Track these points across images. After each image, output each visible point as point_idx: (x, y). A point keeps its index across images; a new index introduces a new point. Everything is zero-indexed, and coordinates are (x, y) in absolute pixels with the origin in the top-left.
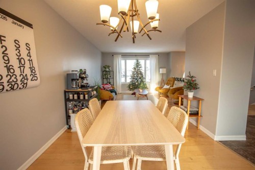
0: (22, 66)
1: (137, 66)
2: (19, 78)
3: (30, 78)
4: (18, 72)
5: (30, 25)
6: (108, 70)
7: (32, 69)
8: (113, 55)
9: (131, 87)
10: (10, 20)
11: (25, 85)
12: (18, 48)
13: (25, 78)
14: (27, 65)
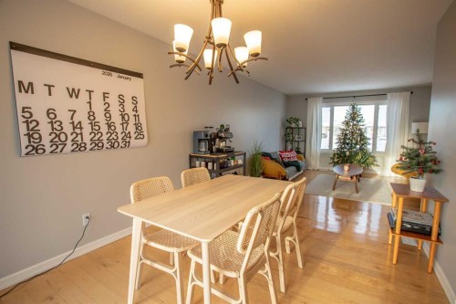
0: (125, 122)
1: (353, 119)
2: (120, 136)
3: (133, 136)
4: (119, 129)
5: (139, 75)
6: (293, 125)
7: (138, 126)
8: (307, 98)
9: (336, 160)
10: (115, 75)
11: (127, 144)
12: (122, 104)
13: (128, 135)
14: (132, 121)
